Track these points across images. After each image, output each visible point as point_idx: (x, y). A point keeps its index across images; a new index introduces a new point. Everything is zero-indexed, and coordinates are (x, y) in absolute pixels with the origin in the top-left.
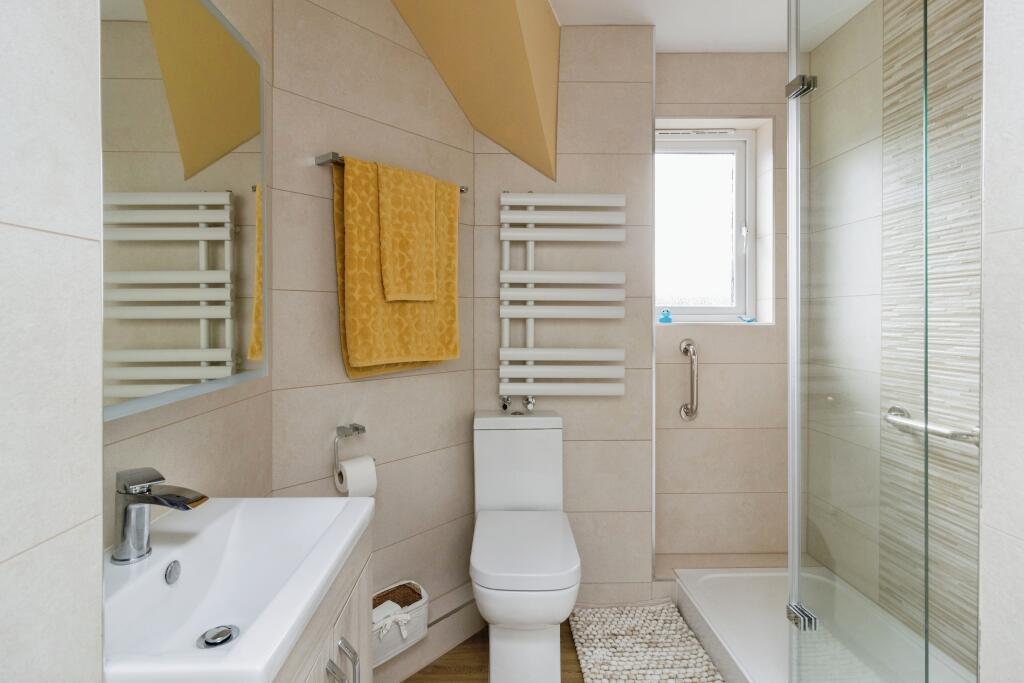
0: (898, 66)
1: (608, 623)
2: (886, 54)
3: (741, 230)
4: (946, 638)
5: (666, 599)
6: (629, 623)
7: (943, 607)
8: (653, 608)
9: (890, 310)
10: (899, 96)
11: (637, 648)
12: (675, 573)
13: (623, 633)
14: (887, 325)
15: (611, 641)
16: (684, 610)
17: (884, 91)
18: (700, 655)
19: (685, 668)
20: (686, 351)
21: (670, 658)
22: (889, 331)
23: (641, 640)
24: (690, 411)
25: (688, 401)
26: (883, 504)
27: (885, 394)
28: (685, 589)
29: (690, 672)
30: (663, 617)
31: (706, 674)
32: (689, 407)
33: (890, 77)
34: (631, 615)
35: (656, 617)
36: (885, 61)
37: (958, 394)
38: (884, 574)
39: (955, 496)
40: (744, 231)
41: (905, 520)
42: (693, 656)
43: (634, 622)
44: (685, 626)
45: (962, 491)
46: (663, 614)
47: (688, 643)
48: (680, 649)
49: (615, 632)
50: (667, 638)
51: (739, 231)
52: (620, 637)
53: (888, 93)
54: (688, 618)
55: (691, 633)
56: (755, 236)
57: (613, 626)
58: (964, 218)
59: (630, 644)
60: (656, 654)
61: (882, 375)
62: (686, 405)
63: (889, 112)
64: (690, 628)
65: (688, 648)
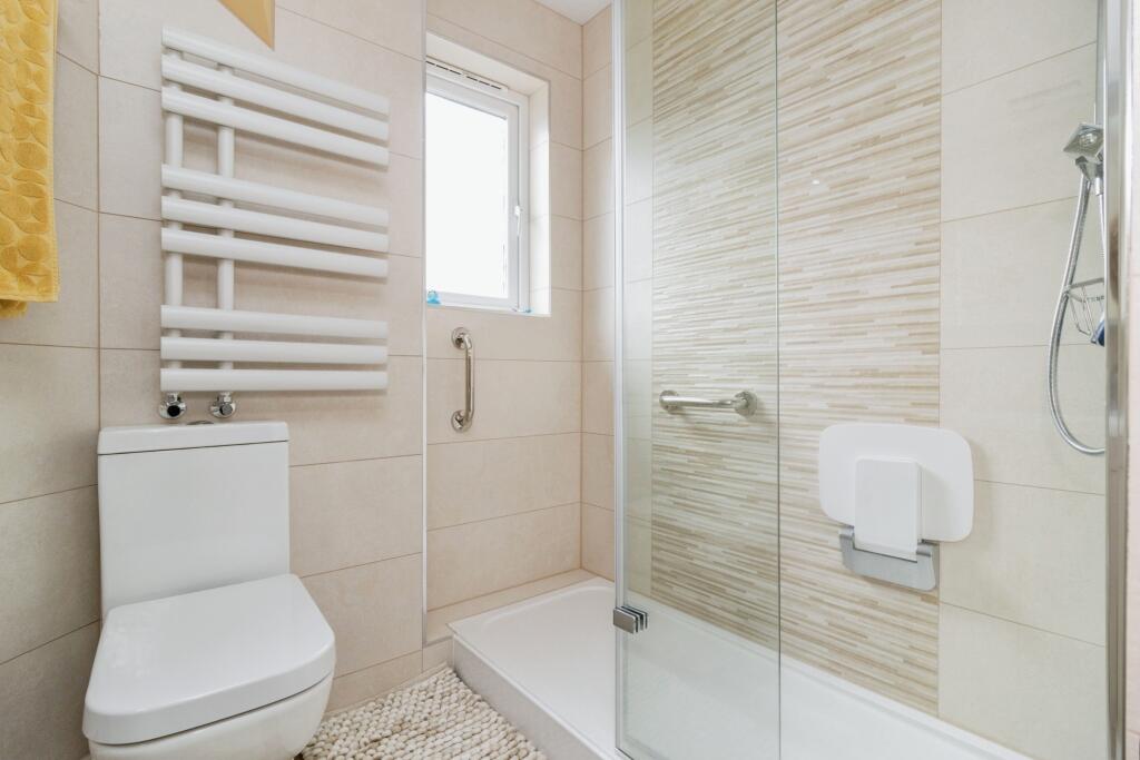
0: (667, 45)
1: (365, 727)
2: (656, 32)
3: (514, 210)
4: (711, 609)
5: (442, 665)
6: (394, 716)
7: (709, 579)
8: (425, 684)
9: (661, 293)
10: (668, 75)
11: (412, 746)
12: (451, 629)
13: (388, 732)
14: (658, 308)
15: (371, 751)
16: (464, 672)
17: (655, 69)
18: (493, 720)
19: (478, 744)
20: (459, 341)
21: (458, 739)
22: (660, 314)
23: (415, 733)
24: (463, 420)
25: (463, 407)
26: (655, 492)
27: (656, 379)
28: (464, 643)
29: (486, 747)
30: (439, 690)
31: (505, 741)
32: (462, 414)
33: (660, 55)
34: (396, 703)
35: (431, 694)
36: (655, 39)
37: (720, 366)
38: (656, 564)
39: (719, 467)
40: (517, 211)
41: (676, 503)
42: (486, 725)
43: (402, 711)
44: (469, 691)
45: (724, 460)
46: (439, 687)
47: (476, 711)
48: (467, 723)
49: (376, 736)
50: (449, 715)
51: (511, 211)
52: (386, 740)
53: (658, 71)
54: (467, 681)
55: (477, 697)
56: (529, 218)
57: (372, 729)
58: (726, 194)
59: (401, 745)
60: (437, 743)
61: (653, 360)
62: (459, 413)
63: (660, 91)
64: (475, 693)
65: (478, 717)
